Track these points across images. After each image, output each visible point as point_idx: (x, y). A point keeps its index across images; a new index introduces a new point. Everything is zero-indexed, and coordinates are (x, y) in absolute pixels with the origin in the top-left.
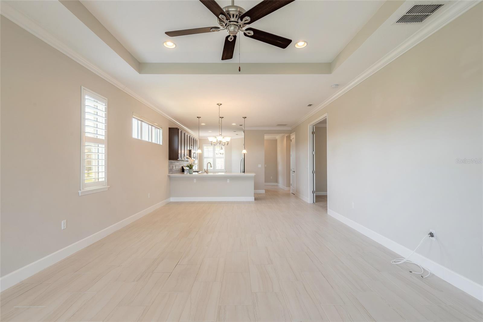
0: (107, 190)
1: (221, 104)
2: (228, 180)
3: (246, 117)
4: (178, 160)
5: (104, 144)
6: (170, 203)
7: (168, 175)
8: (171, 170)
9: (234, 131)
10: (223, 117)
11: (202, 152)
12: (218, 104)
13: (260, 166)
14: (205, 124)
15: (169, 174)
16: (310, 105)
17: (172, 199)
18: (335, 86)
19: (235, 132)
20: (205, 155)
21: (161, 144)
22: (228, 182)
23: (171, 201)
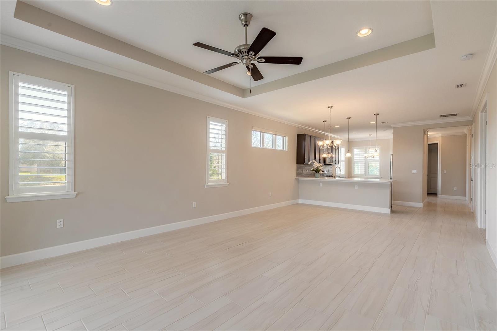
0: (227, 186)
1: (332, 107)
2: (356, 186)
3: (379, 114)
4: (305, 164)
5: (224, 153)
6: (298, 204)
7: (295, 179)
8: (299, 174)
9: (384, 130)
10: (350, 118)
11: (352, 155)
12: (329, 107)
13: (414, 171)
14: (338, 127)
15: (297, 177)
16: (460, 86)
17: (301, 201)
18: (465, 57)
19: (386, 130)
20: (355, 159)
21: (287, 150)
22: (356, 188)
23: (299, 202)
